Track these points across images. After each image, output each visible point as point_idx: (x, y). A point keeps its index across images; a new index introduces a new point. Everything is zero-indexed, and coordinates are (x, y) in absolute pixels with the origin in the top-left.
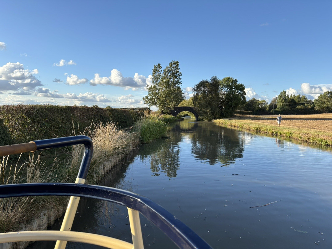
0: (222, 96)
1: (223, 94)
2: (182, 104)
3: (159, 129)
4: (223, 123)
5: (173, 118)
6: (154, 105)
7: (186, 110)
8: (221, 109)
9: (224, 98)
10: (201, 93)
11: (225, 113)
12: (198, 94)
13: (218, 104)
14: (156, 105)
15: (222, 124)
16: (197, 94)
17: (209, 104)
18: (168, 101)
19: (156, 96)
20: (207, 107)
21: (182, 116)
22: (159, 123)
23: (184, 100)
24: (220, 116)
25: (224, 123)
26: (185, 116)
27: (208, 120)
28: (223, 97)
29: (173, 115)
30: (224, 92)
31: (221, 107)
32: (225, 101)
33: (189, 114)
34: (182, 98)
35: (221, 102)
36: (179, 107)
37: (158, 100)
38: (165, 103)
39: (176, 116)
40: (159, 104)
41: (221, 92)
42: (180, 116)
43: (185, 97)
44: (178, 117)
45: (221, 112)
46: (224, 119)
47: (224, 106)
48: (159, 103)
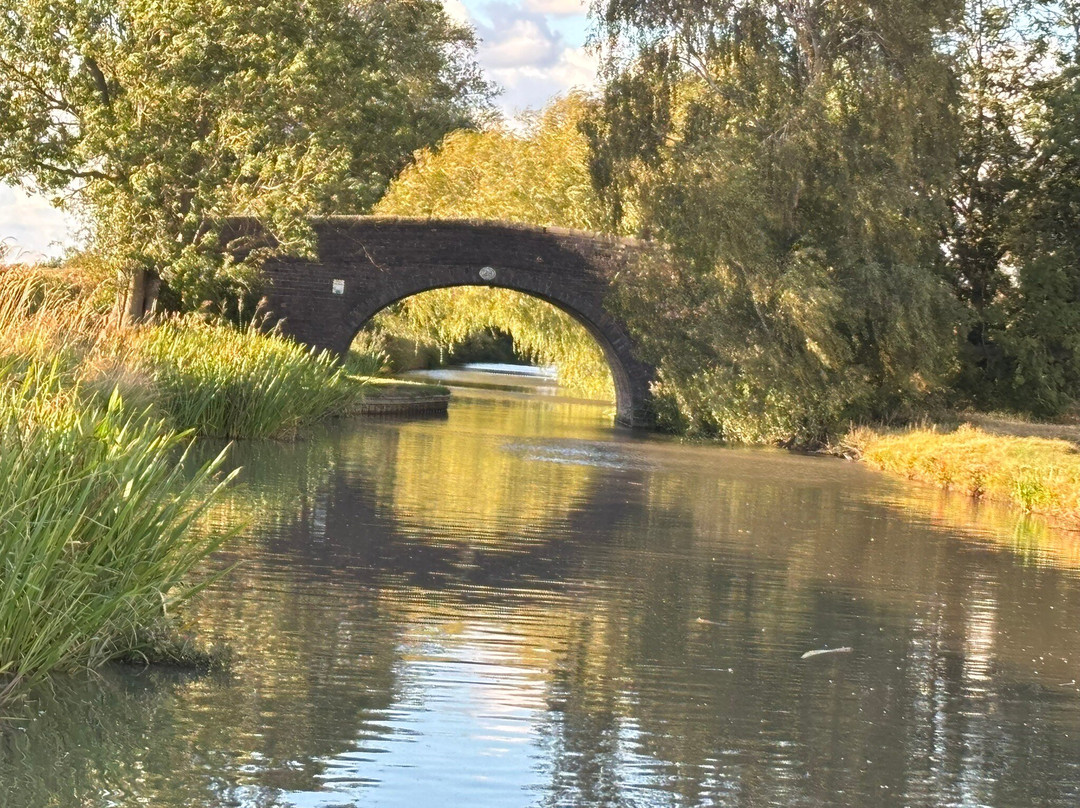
0: (998, 107)
1: (1014, 87)
2: (440, 185)
3: (86, 533)
4: (991, 489)
5: (297, 373)
6: (30, 179)
7: (487, 272)
8: (980, 295)
9: (1024, 140)
10: (717, 50)
11: (1034, 343)
12: (662, 57)
13: (939, 217)
14: (60, 181)
15: (976, 495)
16: (657, 59)
17: (810, 209)
18: (233, 134)
19: (61, 44)
20: (783, 244)
21: (430, 360)
22: (88, 446)
23: (466, 124)
24: (961, 383)
25: (1008, 480)
26: (469, 352)
27: (784, 434)
28: (1002, 121)
29: (296, 331)
30: (1022, 53)
31: (980, 259)
32: (1035, 175)
33: (525, 337)
34: (444, 92)
35: (985, 196)
36: (389, 227)
37: (89, 113)
38: (196, 161)
39: (341, 348)
40: (98, 164)
41: (981, 51)
42: (400, 357)
43: (479, 86)
44: (366, 365)
45: (975, 337)
46: (1003, 430)
47: (1024, 252)
48: (99, 147)
